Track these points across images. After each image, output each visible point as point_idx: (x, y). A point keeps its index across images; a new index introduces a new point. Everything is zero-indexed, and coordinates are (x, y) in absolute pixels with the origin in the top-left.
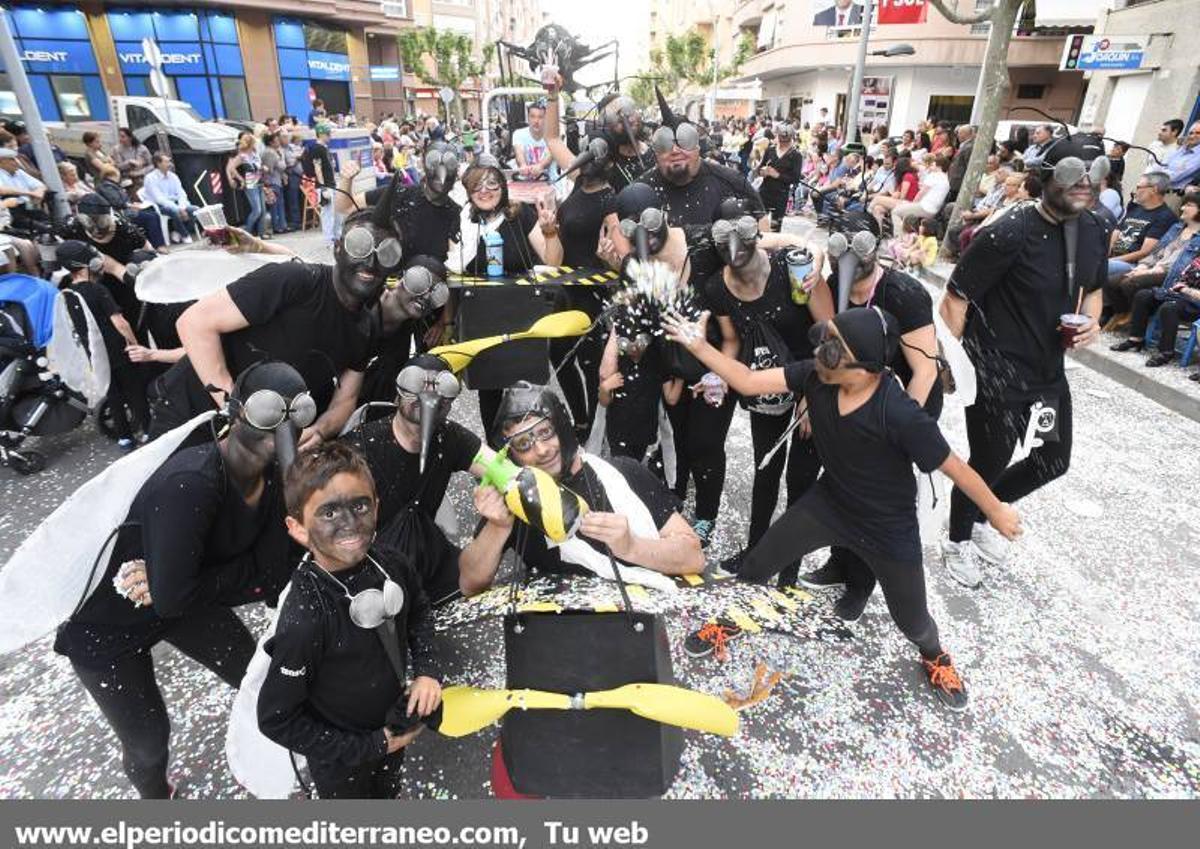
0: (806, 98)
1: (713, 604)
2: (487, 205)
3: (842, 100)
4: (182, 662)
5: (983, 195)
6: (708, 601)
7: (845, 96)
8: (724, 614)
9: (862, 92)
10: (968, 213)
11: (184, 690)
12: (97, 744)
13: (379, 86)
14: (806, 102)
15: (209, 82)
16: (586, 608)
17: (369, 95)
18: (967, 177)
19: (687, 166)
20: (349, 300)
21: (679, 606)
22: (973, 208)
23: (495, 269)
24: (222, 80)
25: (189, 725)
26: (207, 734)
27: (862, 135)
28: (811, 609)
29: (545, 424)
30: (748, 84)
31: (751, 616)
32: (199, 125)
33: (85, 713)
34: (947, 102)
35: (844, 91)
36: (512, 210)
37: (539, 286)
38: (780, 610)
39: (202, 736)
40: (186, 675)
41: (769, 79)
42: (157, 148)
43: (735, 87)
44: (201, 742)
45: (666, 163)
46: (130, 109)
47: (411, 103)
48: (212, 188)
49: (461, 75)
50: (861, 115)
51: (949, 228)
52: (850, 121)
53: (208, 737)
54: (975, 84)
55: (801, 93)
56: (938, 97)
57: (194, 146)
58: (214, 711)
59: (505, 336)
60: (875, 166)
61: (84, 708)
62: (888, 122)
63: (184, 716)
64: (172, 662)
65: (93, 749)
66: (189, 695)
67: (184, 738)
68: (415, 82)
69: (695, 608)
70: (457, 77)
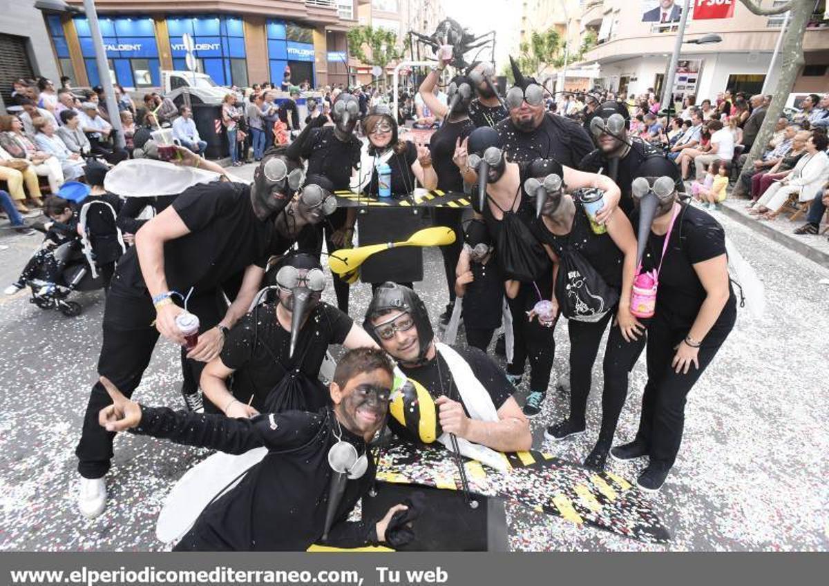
0: (632, 76)
1: (541, 488)
2: (381, 143)
3: (660, 78)
4: (137, 468)
5: (772, 148)
6: (537, 484)
7: (662, 76)
8: (550, 501)
9: (677, 71)
10: (759, 162)
11: (135, 491)
12: (67, 527)
13: (333, 65)
14: (632, 80)
15: (223, 61)
16: (430, 483)
17: (325, 71)
18: (760, 134)
19: (533, 118)
20: (261, 213)
21: (511, 489)
22: (763, 158)
23: (384, 192)
24: (232, 60)
25: (133, 519)
26: (143, 529)
27: (675, 102)
28: (628, 500)
29: (405, 318)
30: (590, 66)
31: (574, 505)
32: (212, 89)
33: (65, 501)
34: (743, 80)
35: (662, 71)
36: (400, 147)
37: (416, 207)
38: (601, 498)
39: (139, 531)
40: (139, 478)
41: (605, 63)
42: (183, 103)
43: (580, 69)
44: (137, 535)
45: (516, 114)
46: (173, 79)
47: (354, 77)
48: (215, 129)
49: (388, 58)
50: (675, 87)
51: (742, 172)
52: (666, 93)
53: (144, 531)
54: (768, 66)
55: (629, 73)
56: (735, 76)
57: (205, 102)
58: (152, 510)
59: (390, 244)
60: (684, 126)
61: (65, 497)
62: (696, 94)
63: (131, 511)
64: (131, 468)
65: (64, 530)
66: (137, 495)
67: (127, 530)
68: (355, 62)
69: (525, 492)
70: (385, 60)
